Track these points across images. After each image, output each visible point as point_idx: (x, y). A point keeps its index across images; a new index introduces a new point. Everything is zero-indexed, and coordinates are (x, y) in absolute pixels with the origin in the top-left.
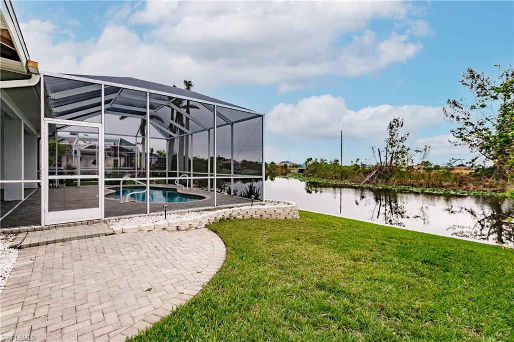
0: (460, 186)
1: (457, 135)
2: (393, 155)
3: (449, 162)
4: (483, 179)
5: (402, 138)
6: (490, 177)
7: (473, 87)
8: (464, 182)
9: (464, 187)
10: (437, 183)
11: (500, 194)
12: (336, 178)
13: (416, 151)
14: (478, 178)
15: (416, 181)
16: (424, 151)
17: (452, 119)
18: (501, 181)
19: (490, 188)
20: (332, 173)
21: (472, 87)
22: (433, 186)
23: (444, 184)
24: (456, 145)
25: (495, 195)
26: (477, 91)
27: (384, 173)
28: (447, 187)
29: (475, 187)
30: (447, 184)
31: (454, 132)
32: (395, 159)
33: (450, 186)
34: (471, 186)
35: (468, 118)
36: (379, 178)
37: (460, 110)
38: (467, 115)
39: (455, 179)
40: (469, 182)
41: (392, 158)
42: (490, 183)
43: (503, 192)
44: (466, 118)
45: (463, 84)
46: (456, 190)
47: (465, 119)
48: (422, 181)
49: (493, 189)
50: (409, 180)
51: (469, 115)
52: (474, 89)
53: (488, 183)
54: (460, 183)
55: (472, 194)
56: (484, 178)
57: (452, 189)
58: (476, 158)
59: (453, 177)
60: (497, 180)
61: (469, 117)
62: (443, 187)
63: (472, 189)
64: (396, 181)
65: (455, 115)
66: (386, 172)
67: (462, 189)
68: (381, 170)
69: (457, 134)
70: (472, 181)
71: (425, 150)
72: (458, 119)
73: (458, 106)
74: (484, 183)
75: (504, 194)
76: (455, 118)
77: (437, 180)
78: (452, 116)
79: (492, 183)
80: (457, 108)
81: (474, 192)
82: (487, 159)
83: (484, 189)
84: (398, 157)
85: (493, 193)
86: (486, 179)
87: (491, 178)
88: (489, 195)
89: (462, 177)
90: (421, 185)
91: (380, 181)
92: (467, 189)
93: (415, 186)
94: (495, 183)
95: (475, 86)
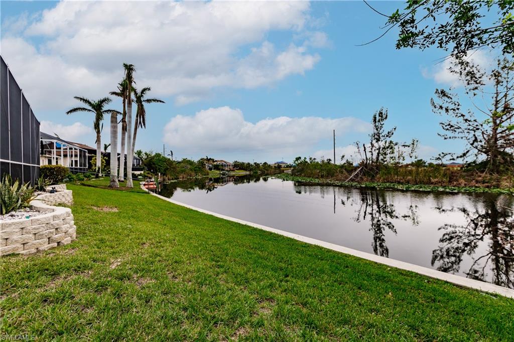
0: (450, 182)
1: (446, 128)
2: (379, 151)
3: (439, 156)
4: (475, 174)
5: (389, 133)
6: (482, 172)
7: (463, 74)
8: (455, 178)
9: (455, 183)
10: (425, 180)
11: (495, 190)
12: (322, 176)
13: (403, 146)
14: (470, 173)
15: (403, 178)
16: (411, 146)
17: (440, 110)
18: (495, 175)
19: (483, 183)
20: (318, 171)
21: (461, 74)
22: (422, 182)
23: (433, 180)
24: (445, 138)
25: (490, 192)
26: (467, 79)
27: (370, 169)
28: (436, 184)
29: (467, 183)
30: (436, 180)
31: (444, 124)
32: (382, 155)
33: (440, 182)
34: (462, 181)
35: (458, 109)
36: (365, 175)
37: (449, 100)
38: (457, 106)
39: (445, 175)
40: (460, 178)
41: (378, 154)
42: (483, 178)
43: (498, 188)
44: (456, 109)
45: (452, 72)
46: (445, 186)
47: (454, 110)
48: (410, 177)
49: (487, 184)
50: (396, 177)
51: (459, 105)
52: (463, 76)
53: (480, 178)
54: (450, 178)
55: (463, 191)
56: (477, 173)
57: (442, 185)
58: (468, 152)
59: (442, 172)
60: (491, 174)
61: (458, 107)
62: (432, 183)
63: (463, 185)
64: (382, 178)
65: (445, 106)
66: (372, 169)
67: (452, 185)
68: (366, 167)
69: (446, 126)
70: (463, 177)
71: (413, 144)
72: (447, 110)
73: (447, 96)
74: (477, 178)
75: (499, 190)
76: (444, 109)
77: (425, 176)
78: (441, 107)
79: (485, 179)
80: (446, 99)
81: (465, 189)
82: (480, 152)
83: (477, 185)
84: (385, 153)
85: (487, 189)
86: (479, 174)
87: (485, 173)
88: (482, 191)
89: (452, 173)
90: (408, 182)
91: (365, 179)
92: (458, 185)
93: (402, 183)
94: (489, 178)
95: (464, 72)
